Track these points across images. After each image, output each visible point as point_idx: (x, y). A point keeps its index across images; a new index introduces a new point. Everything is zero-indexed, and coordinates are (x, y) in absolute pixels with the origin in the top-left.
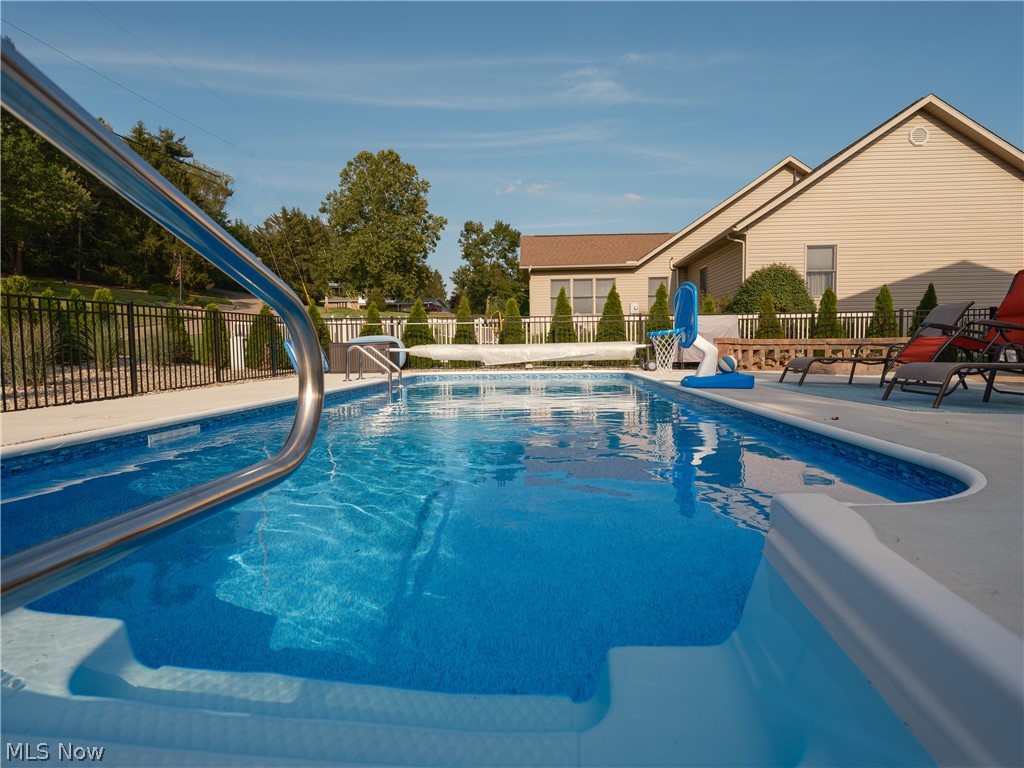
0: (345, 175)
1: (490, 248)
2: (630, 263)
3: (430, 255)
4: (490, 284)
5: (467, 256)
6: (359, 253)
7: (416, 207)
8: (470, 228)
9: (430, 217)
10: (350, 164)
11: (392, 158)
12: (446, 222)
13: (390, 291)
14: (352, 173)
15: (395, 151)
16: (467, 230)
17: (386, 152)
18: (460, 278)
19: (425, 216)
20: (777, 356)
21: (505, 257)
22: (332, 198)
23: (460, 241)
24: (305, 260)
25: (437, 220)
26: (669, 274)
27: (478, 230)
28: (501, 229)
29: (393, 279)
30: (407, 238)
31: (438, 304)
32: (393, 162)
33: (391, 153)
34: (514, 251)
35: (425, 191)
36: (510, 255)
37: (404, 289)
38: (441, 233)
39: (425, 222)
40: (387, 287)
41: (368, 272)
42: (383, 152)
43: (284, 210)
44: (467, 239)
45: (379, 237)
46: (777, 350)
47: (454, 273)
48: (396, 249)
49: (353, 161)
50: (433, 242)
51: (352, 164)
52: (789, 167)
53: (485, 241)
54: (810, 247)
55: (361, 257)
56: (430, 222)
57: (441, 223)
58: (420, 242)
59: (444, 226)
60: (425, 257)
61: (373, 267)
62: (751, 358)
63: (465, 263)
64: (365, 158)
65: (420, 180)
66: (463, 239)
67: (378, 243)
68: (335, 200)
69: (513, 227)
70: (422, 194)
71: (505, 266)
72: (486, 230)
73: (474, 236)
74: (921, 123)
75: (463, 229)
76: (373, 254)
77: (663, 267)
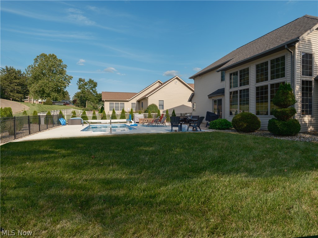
0: (36, 60)
1: (87, 86)
2: (127, 100)
3: (67, 87)
4: (87, 97)
5: (80, 88)
6: (42, 86)
7: (62, 73)
8: (80, 80)
9: (67, 76)
10: (38, 57)
11: (53, 57)
12: (72, 78)
13: (53, 98)
14: (39, 60)
15: (55, 55)
16: (80, 81)
17: (52, 54)
18: (77, 95)
19: (65, 75)
20: (149, 121)
21: (92, 89)
22: (31, 67)
23: (77, 84)
24: (16, 85)
25: (69, 77)
26: (136, 102)
27: (84, 81)
28: (91, 81)
29: (55, 95)
30: (59, 82)
31: (68, 102)
32: (54, 58)
33: (53, 55)
34: (95, 88)
35: (66, 68)
36: (94, 89)
37: (58, 98)
38: (71, 81)
39: (65, 77)
40: (52, 97)
41: (45, 92)
42: (51, 54)
43: (7, 67)
44: (80, 83)
45: (49, 81)
46: (149, 120)
47: (75, 93)
48: (55, 85)
49: (39, 56)
50: (68, 83)
51: (39, 57)
52: (159, 82)
53: (86, 84)
54: (159, 101)
55: (43, 87)
56: (67, 77)
57: (71, 78)
58: (64, 84)
59: (72, 79)
60: (65, 88)
61: (47, 91)
62: (145, 121)
63: (79, 91)
64: (43, 55)
65: (64, 64)
66: (78, 83)
67: (49, 83)
68: (32, 68)
69: (95, 81)
70: (64, 69)
71: (92, 92)
72: (86, 81)
73: (82, 83)
74: (176, 80)
75: (78, 80)
76: (47, 87)
77: (134, 101)
